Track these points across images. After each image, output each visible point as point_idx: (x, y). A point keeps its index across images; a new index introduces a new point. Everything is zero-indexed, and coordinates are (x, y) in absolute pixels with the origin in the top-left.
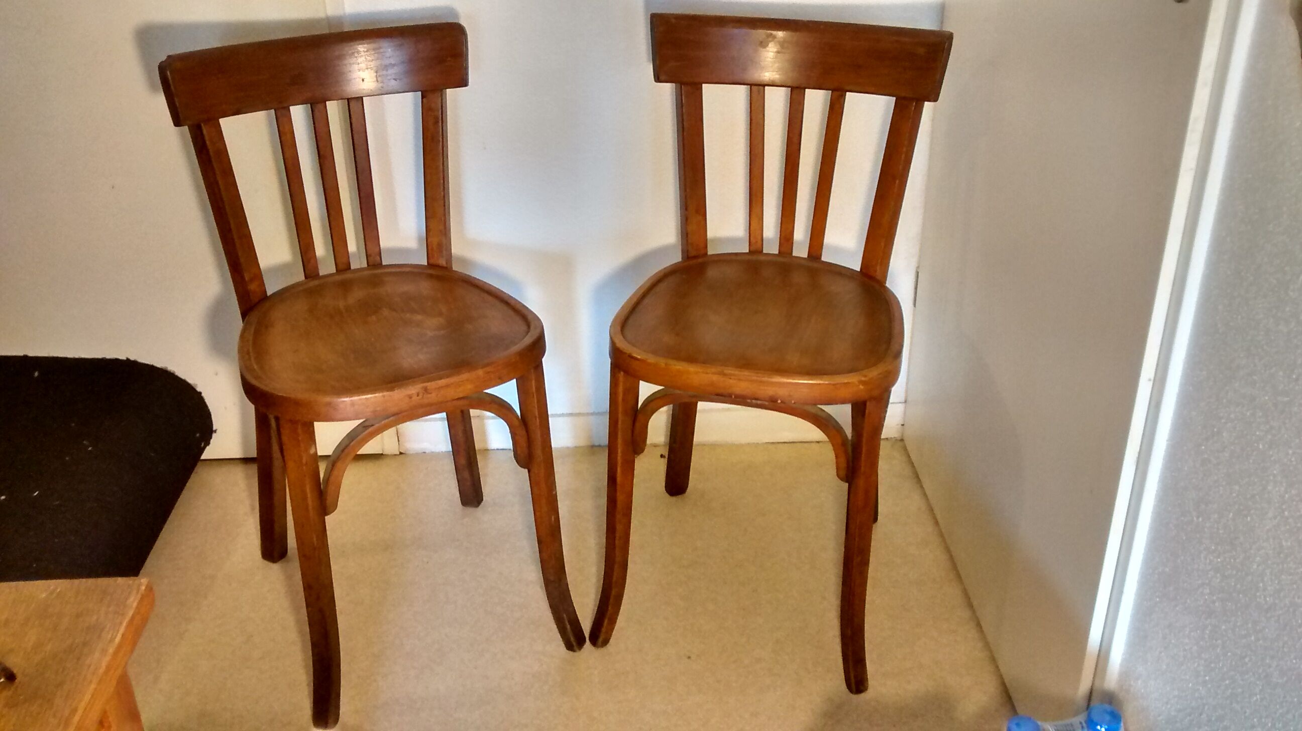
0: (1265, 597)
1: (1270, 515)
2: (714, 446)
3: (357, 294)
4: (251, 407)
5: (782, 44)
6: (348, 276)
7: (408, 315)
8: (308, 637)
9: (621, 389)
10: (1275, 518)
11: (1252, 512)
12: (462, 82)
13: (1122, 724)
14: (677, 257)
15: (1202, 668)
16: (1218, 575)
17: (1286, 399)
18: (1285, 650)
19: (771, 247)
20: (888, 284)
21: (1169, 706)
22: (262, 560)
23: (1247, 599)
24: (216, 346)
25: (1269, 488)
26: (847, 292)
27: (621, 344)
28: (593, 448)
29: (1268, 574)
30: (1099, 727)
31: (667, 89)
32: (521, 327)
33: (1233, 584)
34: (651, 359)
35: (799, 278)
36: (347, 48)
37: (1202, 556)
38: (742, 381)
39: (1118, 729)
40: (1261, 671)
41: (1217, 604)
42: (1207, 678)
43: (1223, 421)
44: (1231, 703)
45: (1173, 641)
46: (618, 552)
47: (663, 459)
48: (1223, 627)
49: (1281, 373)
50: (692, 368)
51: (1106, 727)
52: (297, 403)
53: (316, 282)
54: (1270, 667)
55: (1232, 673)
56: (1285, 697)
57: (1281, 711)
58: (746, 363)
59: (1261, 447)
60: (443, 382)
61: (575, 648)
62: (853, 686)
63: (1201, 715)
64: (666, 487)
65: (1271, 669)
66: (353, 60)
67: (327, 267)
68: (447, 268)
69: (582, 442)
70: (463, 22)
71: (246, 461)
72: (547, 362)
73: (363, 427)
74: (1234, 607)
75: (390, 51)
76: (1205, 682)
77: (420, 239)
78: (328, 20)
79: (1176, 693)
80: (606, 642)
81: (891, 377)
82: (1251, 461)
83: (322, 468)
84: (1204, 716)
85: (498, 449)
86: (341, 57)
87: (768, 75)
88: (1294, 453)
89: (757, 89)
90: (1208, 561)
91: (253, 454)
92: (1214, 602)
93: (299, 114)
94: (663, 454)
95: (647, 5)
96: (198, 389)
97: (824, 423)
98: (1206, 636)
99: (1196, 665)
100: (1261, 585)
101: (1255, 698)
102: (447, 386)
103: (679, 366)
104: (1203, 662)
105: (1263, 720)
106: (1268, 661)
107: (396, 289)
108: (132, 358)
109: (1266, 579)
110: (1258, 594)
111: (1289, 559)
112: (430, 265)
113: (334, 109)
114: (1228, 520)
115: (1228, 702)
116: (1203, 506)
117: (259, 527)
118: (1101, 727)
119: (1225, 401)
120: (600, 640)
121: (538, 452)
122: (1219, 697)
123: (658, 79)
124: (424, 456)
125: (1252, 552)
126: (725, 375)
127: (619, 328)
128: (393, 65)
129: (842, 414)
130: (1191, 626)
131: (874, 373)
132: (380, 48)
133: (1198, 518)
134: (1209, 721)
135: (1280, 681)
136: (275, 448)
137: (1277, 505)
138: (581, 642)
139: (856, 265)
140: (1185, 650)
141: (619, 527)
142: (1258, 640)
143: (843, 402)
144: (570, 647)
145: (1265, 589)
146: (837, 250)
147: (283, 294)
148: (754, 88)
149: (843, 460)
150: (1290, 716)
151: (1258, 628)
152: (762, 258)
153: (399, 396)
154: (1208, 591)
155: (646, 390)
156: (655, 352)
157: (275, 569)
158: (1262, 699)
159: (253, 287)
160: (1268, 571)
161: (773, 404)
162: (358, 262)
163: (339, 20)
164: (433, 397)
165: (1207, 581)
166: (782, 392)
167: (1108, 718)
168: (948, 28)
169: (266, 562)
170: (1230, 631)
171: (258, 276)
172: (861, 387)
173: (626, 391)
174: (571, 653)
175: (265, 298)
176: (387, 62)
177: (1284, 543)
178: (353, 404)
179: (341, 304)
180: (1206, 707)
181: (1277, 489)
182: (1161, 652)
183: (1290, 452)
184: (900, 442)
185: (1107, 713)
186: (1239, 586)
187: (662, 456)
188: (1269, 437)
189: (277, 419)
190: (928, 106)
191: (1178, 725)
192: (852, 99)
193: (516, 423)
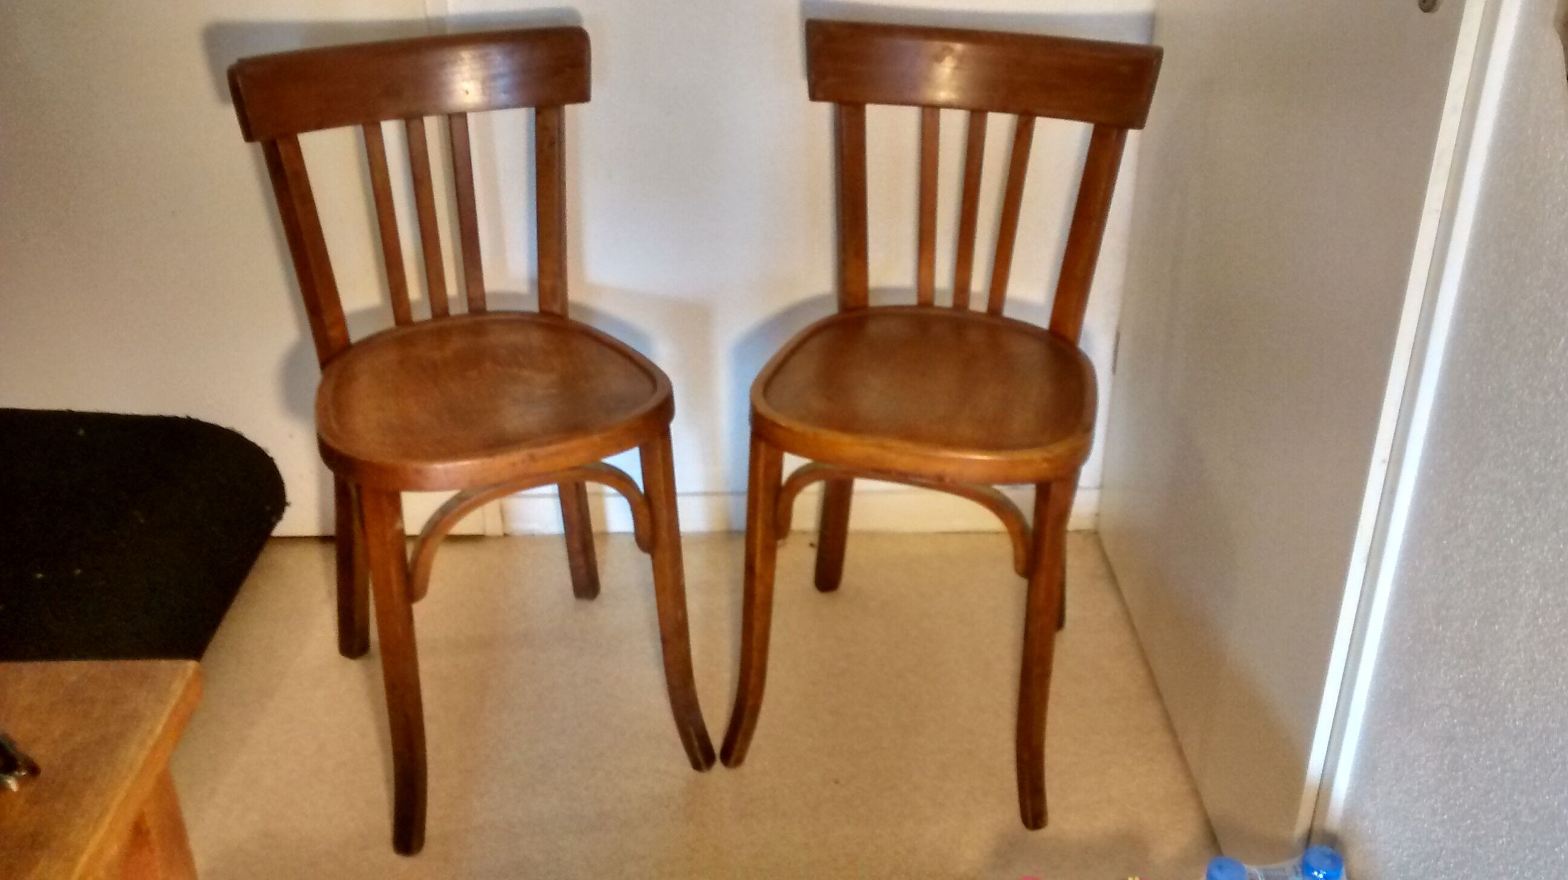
0: (1515, 721)
1: (1522, 622)
2: (872, 535)
3: (457, 343)
4: (330, 475)
5: (961, 59)
6: (446, 323)
7: (515, 370)
8: (390, 748)
9: (761, 464)
10: (1527, 625)
11: (1501, 619)
12: (583, 96)
13: (1343, 870)
14: (831, 309)
15: (1440, 805)
16: (1460, 694)
17: (1542, 485)
18: (1538, 783)
19: (944, 299)
20: (1082, 346)
21: (1400, 851)
22: (339, 655)
23: (1493, 723)
24: (291, 403)
25: (1521, 591)
26: (1031, 354)
27: (764, 409)
28: (729, 534)
29: (1518, 693)
30: (1316, 873)
31: (825, 110)
32: (647, 386)
33: (1477, 705)
34: (798, 427)
35: (975, 336)
36: (448, 54)
37: (1442, 671)
38: (904, 456)
39: (1338, 876)
40: (1508, 809)
41: (1458, 729)
42: (1445, 817)
43: (1468, 511)
44: (1473, 847)
45: (1407, 773)
46: (755, 655)
47: (811, 547)
48: (1465, 757)
49: (1537, 454)
50: (846, 439)
51: (1325, 873)
52: (381, 470)
53: (409, 330)
54: (1519, 804)
55: (1475, 811)
56: (1535, 840)
57: (1530, 857)
58: (911, 434)
59: (1512, 541)
60: (552, 449)
61: (703, 767)
62: (1030, 822)
63: (1437, 861)
64: (815, 580)
65: (1520, 807)
66: (456, 69)
67: (421, 312)
68: (562, 317)
69: (718, 526)
70: (587, 27)
71: (323, 539)
72: (676, 427)
73: (458, 499)
74: (1478, 732)
75: (498, 59)
76: (1443, 822)
77: (531, 282)
78: (428, 21)
79: (1408, 834)
80: (739, 761)
81: (1081, 454)
82: (1501, 559)
83: (410, 549)
84: (1441, 863)
85: (618, 533)
86: (442, 65)
87: (943, 95)
88: (1550, 549)
89: (930, 112)
90: (1449, 677)
91: (331, 531)
92: (1454, 726)
93: (391, 131)
94: (812, 541)
95: (804, 7)
96: (270, 455)
97: (1001, 507)
98: (1445, 768)
99: (1433, 800)
100: (1510, 706)
101: (1500, 842)
102: (558, 453)
103: (829, 436)
104: (1441, 798)
105: (1510, 867)
106: (1515, 797)
107: (501, 339)
108: (193, 416)
109: (1515, 699)
110: (1506, 717)
111: (1542, 676)
112: (543, 312)
113: (432, 127)
114: (1472, 629)
115: (1470, 845)
116: (1444, 612)
117: (336, 618)
118: (1319, 873)
119: (1471, 486)
120: (733, 758)
121: (664, 534)
122: (1460, 839)
123: (814, 96)
124: (533, 539)
125: (1500, 666)
126: (884, 447)
127: (761, 391)
128: (502, 76)
129: (1023, 497)
130: (1428, 755)
131: (1059, 449)
132: (487, 54)
133: (1438, 625)
134: (1447, 868)
135: (1531, 821)
136: (356, 524)
137: (1529, 611)
138: (710, 760)
139: (1043, 322)
140: (1419, 783)
141: (757, 626)
142: (1504, 771)
143: (1024, 481)
144: (697, 766)
145: (1514, 711)
146: (1023, 305)
147: (368, 343)
148: (928, 110)
149: (1021, 552)
150: (1541, 863)
151: (1506, 757)
152: (932, 312)
153: (500, 464)
154: (1448, 713)
155: (792, 463)
156: (802, 419)
157: (354, 666)
158: (1509, 843)
159: (334, 333)
160: (1518, 691)
161: (940, 483)
162: (458, 307)
163: (441, 21)
164: (540, 466)
165: (1447, 702)
166: (950, 470)
167: (1328, 862)
168: (1158, 42)
169: (343, 657)
170: (1473, 761)
171: (340, 320)
172: (1045, 465)
173: (768, 466)
174: (698, 773)
175: (347, 347)
176: (494, 71)
177: (1537, 656)
178: (447, 472)
179: (437, 355)
180: (1444, 852)
181: (1530, 592)
182: (1392, 786)
183: (1546, 548)
184: (1094, 535)
185: (1328, 857)
186: (1484, 708)
187: (811, 544)
188: (1522, 530)
189: (359, 487)
190: (1132, 135)
191: (1411, 873)
192: (1042, 125)
193: (639, 500)
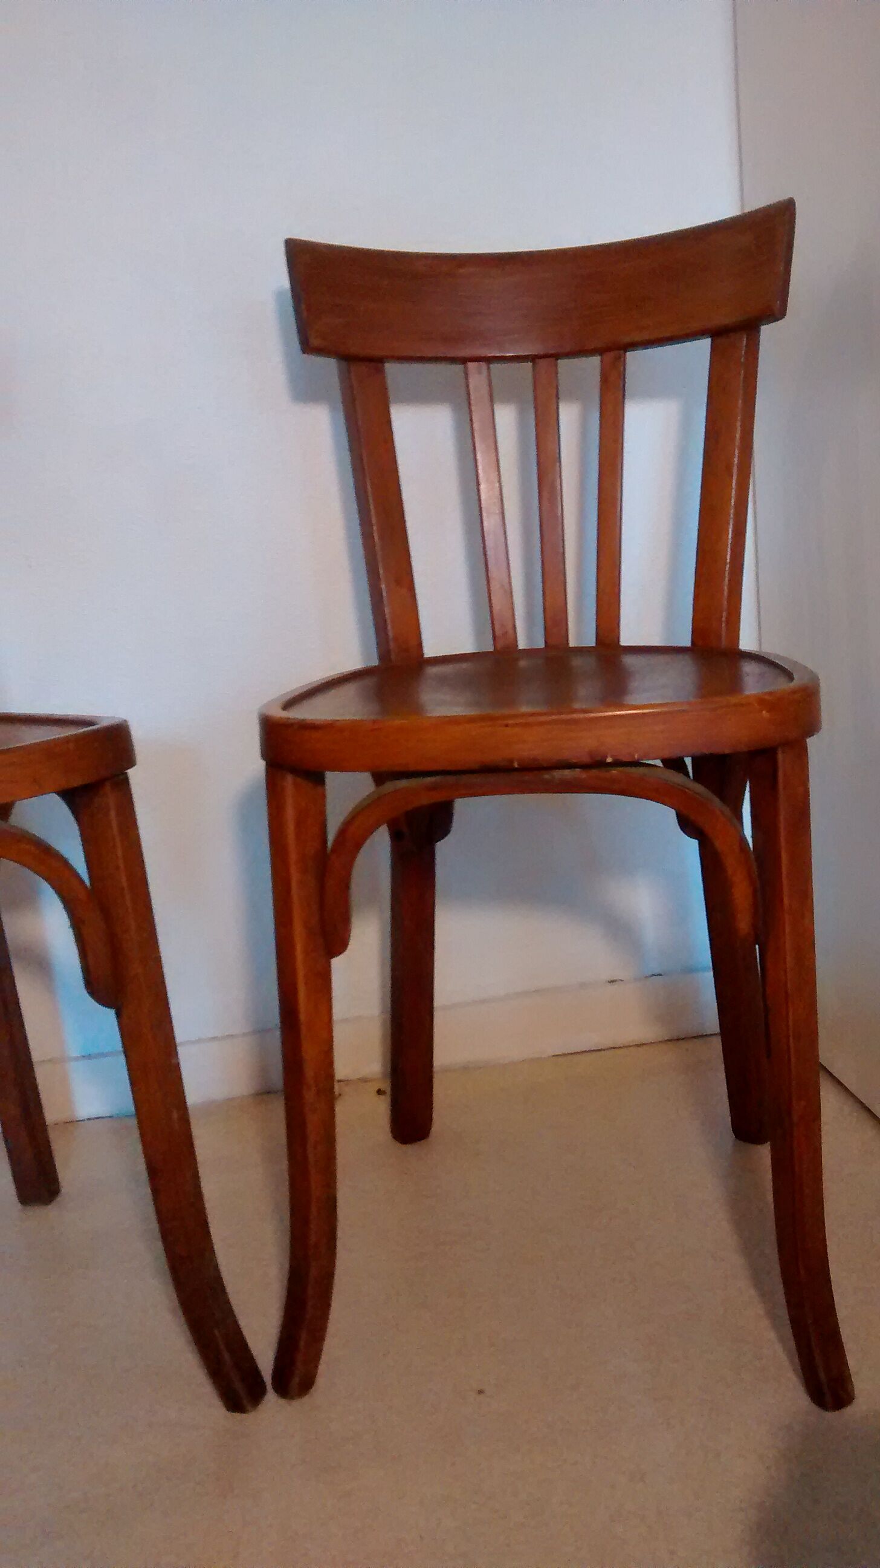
9: (290, 813)
27: (284, 715)
38: (530, 728)
47: (382, 1097)
61: (245, 1406)
64: (392, 1132)
80: (307, 1385)
85: (89, 1119)
94: (383, 1089)
120: (296, 1381)
121: (135, 968)
123: (307, 350)
126: (495, 719)
138: (256, 1393)
144: (232, 1403)
148: (471, 367)
166: (612, 738)
173: (300, 818)
174: (238, 1416)
187: (380, 1092)
193: (82, 895)
